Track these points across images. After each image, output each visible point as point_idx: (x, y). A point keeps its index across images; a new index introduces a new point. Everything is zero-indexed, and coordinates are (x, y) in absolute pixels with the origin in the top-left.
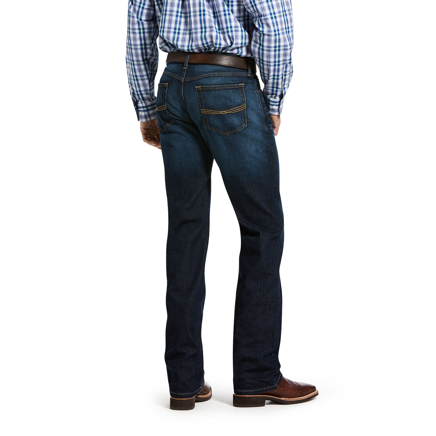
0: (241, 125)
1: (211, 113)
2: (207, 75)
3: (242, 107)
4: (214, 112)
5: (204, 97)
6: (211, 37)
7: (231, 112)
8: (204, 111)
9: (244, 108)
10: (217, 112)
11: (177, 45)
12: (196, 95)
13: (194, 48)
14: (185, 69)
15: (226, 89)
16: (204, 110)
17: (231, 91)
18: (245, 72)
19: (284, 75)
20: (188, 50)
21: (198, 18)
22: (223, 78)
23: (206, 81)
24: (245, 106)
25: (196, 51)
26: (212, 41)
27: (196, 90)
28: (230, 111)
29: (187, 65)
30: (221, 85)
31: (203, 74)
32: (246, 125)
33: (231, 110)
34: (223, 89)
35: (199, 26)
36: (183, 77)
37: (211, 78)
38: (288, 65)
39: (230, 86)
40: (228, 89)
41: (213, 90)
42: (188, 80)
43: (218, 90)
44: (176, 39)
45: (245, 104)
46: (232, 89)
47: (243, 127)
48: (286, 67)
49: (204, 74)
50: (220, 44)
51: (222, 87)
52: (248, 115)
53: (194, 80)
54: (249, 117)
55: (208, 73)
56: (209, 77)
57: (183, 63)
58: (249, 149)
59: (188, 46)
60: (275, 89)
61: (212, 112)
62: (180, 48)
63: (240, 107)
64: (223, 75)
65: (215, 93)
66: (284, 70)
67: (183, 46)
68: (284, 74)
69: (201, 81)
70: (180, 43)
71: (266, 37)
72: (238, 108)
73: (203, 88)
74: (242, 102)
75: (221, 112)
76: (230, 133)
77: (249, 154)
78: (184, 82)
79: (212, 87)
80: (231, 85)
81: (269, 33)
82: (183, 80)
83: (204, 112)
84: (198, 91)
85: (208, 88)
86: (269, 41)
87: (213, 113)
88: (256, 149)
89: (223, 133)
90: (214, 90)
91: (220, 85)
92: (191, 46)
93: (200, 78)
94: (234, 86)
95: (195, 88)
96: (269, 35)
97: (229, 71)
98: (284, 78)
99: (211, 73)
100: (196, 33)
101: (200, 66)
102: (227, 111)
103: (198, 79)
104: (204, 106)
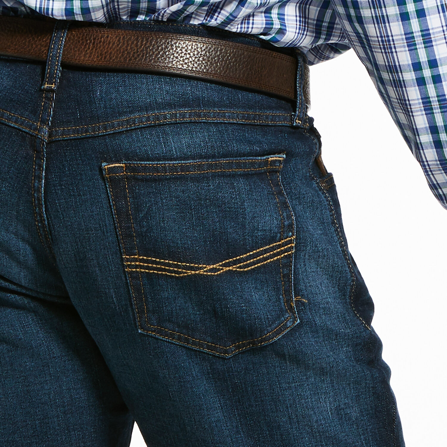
0: (278, 317)
1: (165, 270)
2: (148, 119)
3: (279, 246)
4: (177, 266)
5: (138, 209)
7: (240, 267)
8: (136, 263)
9: (286, 251)
10: (192, 269)
12: (103, 196)
14: (51, 90)
15: (223, 175)
16: (136, 260)
17: (241, 184)
18: (285, 110)
22: (214, 129)
24: (290, 242)
27: (103, 178)
28: (235, 263)
30: (207, 157)
31: (131, 112)
32: (295, 320)
33: (240, 261)
34: (214, 176)
36: (44, 122)
37: (167, 129)
39: (239, 165)
40: (233, 176)
41: (176, 179)
42: (68, 134)
43: (196, 179)
45: (293, 235)
47: (286, 327)
49: (137, 115)
51: (210, 166)
52: (301, 277)
53: (93, 137)
54: (302, 286)
55: (153, 109)
56: (160, 125)
57: (43, 64)
58: (313, 409)
61: (169, 265)
63: (273, 249)
64: (210, 120)
65: (183, 192)
69: (125, 142)
72: (266, 251)
73: (134, 169)
74: (282, 226)
75: (205, 269)
76: (238, 347)
77: (311, 427)
78: (50, 143)
79: (173, 169)
80: (243, 160)
82: (44, 135)
83: (136, 267)
84: (112, 180)
85: (156, 170)
87: (175, 272)
88: (338, 409)
89: (209, 347)
91: (201, 157)
93: (121, 129)
94: (253, 164)
95: (101, 170)
97: (231, 105)
99: (163, 109)
103: (110, 131)
104: (136, 241)
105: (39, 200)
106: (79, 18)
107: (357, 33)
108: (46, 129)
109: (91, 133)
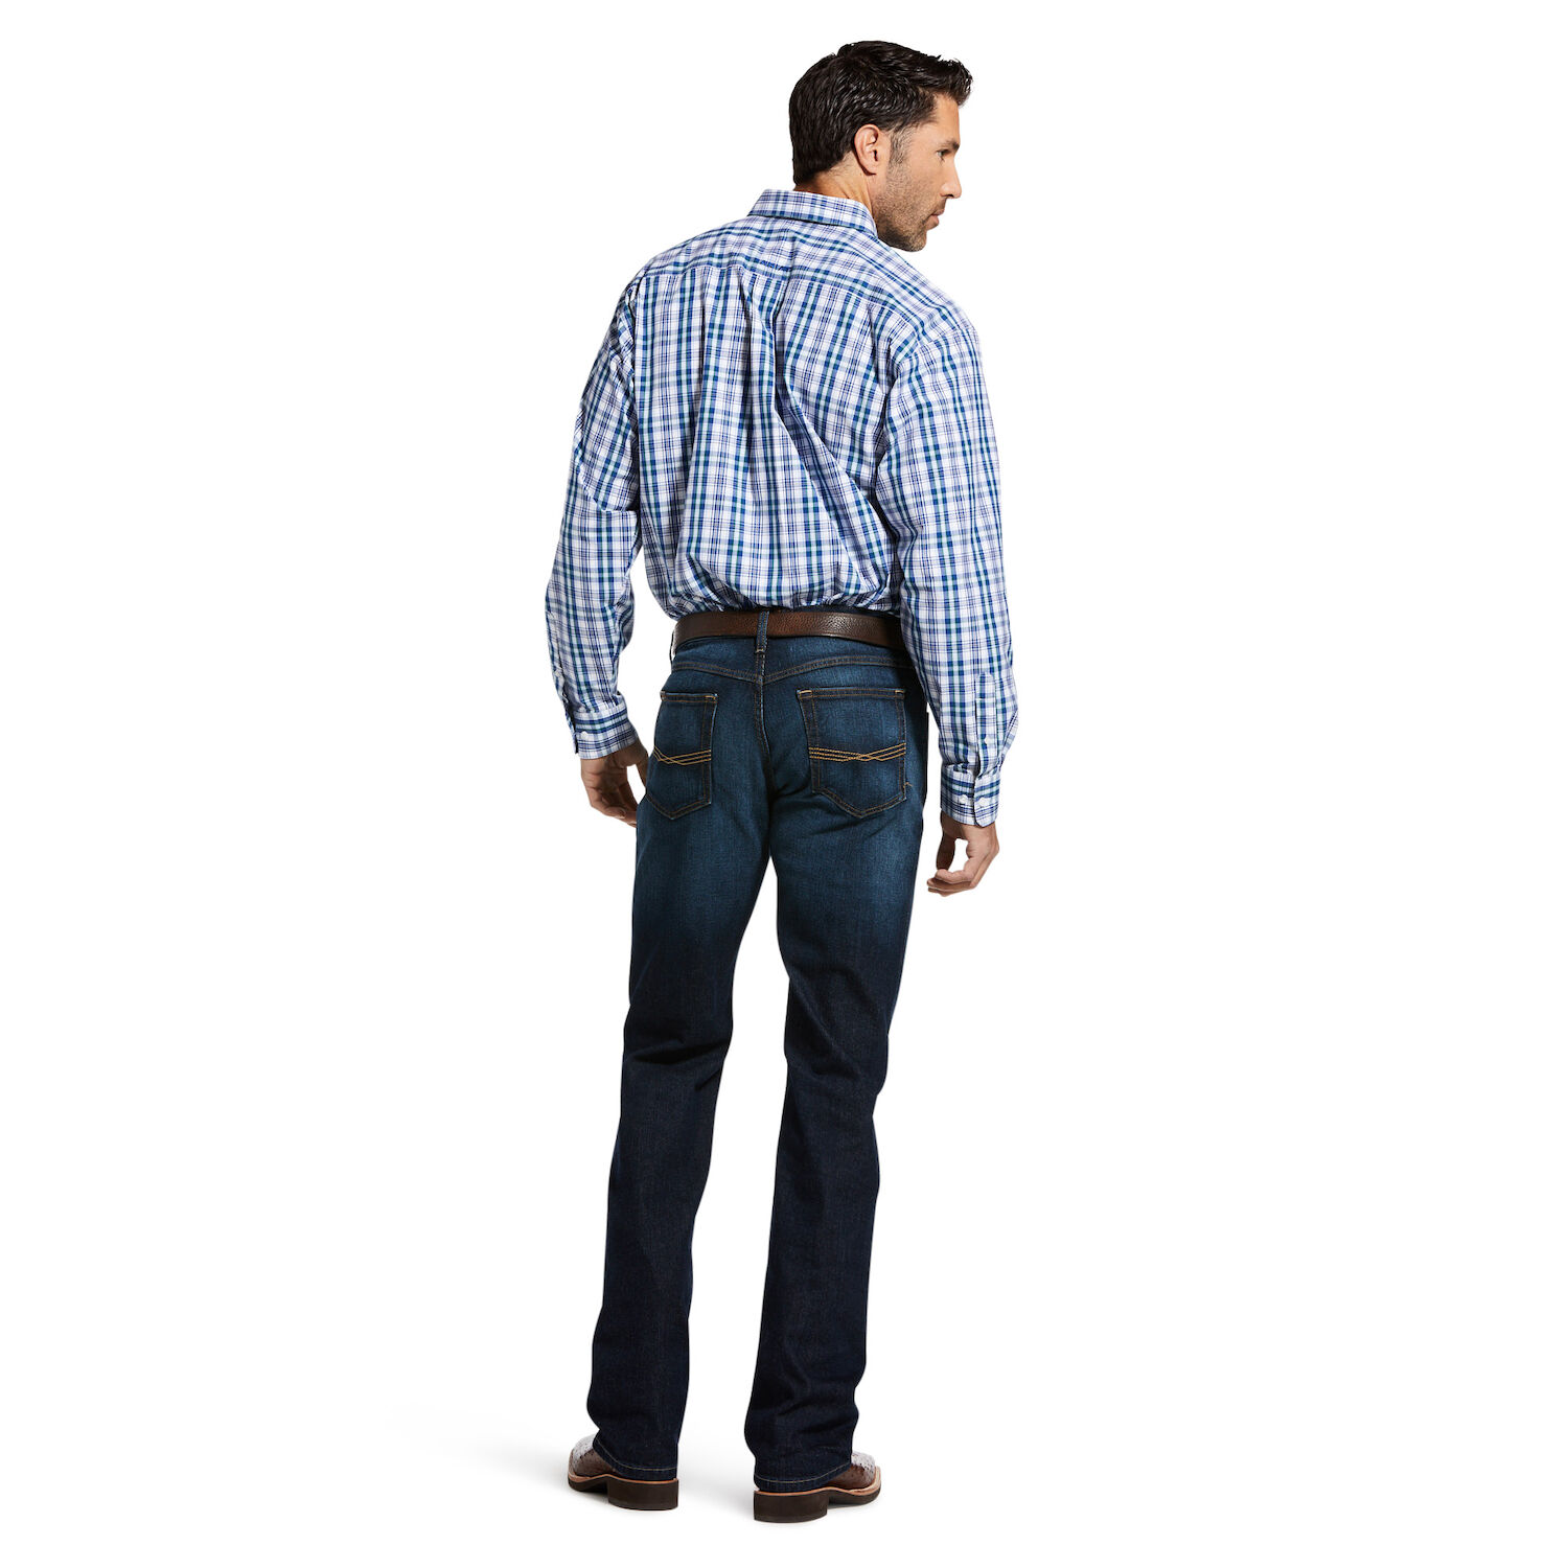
0: (894, 793)
1: (835, 757)
4: (843, 755)
5: (820, 718)
6: (837, 567)
7: (878, 758)
8: (817, 753)
10: (852, 756)
11: (738, 586)
12: (799, 712)
13: (786, 593)
14: (761, 653)
15: (871, 698)
16: (817, 751)
17: (880, 704)
19: (978, 706)
20: (769, 599)
21: (799, 518)
22: (864, 668)
23: (825, 677)
24: (903, 746)
25: (787, 603)
26: (836, 580)
27: (798, 700)
29: (765, 640)
30: (861, 686)
31: (812, 660)
33: (879, 754)
34: (865, 698)
35: (800, 537)
36: (759, 673)
37: (837, 668)
38: (988, 675)
39: (879, 693)
40: (876, 700)
41: (843, 699)
42: (775, 677)
43: (856, 699)
44: (733, 570)
46: (883, 699)
47: (897, 801)
48: (983, 682)
50: (858, 586)
51: (863, 692)
53: (791, 677)
55: (827, 657)
57: (755, 638)
59: (769, 589)
60: (961, 746)
62: (745, 592)
65: (847, 707)
66: (978, 692)
67: (753, 588)
68: (978, 700)
69: (811, 677)
70: (745, 581)
71: (923, 596)
73: (818, 693)
74: (900, 735)
75: (859, 757)
78: (764, 685)
79: (842, 692)
80: (881, 690)
81: (929, 584)
82: (760, 680)
83: (817, 755)
84: (804, 701)
85: (831, 693)
86: (931, 604)
87: (841, 759)
90: (847, 698)
91: (857, 686)
92: (779, 589)
93: (808, 670)
94: (887, 693)
95: (796, 695)
96: (929, 589)
98: (979, 714)
100: (794, 556)
101: (801, 640)
102: (873, 756)
103: (801, 671)
104: (819, 739)
105: (760, 722)
106: (775, 603)
107: (914, 638)
108: (761, 678)
109: (789, 674)
